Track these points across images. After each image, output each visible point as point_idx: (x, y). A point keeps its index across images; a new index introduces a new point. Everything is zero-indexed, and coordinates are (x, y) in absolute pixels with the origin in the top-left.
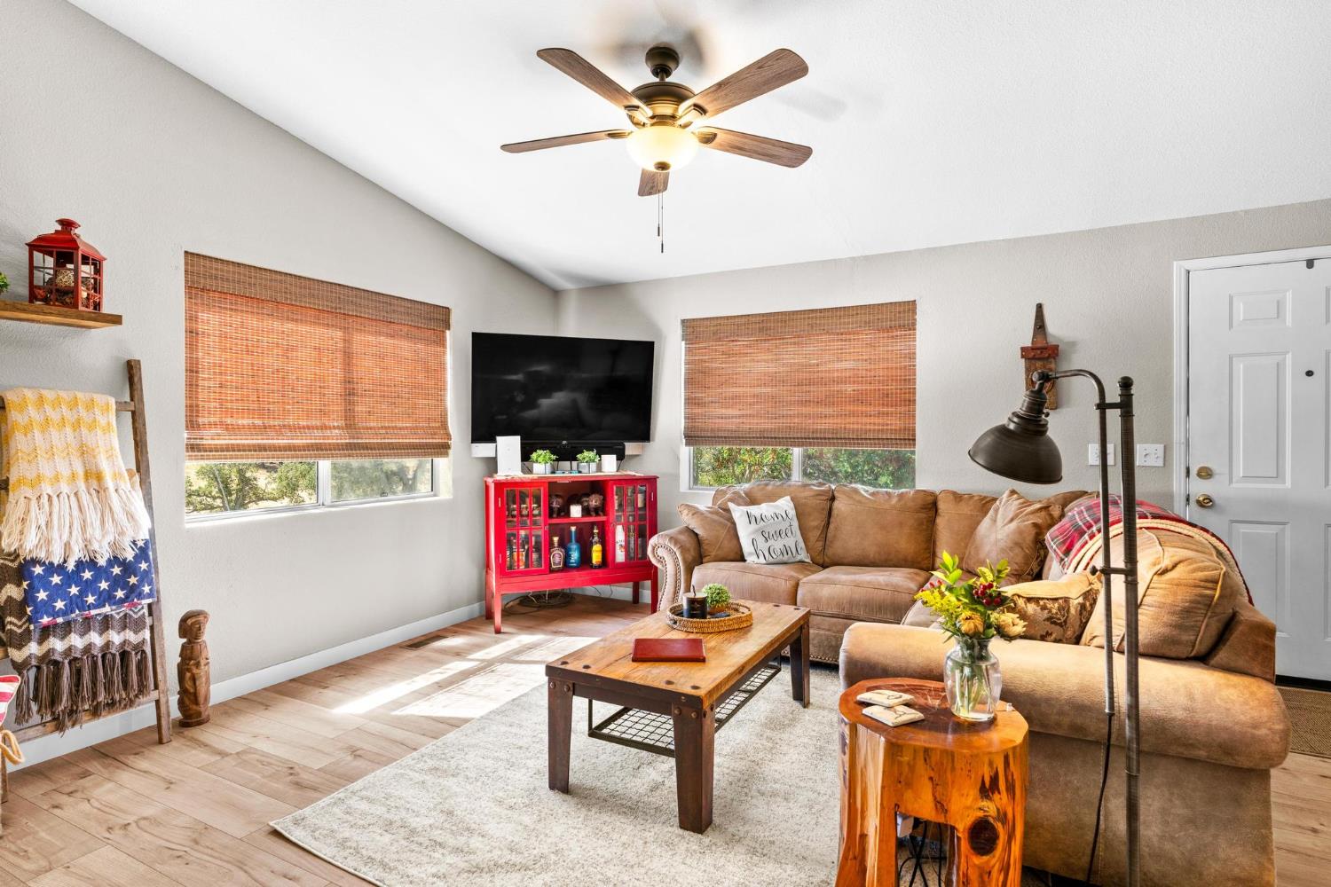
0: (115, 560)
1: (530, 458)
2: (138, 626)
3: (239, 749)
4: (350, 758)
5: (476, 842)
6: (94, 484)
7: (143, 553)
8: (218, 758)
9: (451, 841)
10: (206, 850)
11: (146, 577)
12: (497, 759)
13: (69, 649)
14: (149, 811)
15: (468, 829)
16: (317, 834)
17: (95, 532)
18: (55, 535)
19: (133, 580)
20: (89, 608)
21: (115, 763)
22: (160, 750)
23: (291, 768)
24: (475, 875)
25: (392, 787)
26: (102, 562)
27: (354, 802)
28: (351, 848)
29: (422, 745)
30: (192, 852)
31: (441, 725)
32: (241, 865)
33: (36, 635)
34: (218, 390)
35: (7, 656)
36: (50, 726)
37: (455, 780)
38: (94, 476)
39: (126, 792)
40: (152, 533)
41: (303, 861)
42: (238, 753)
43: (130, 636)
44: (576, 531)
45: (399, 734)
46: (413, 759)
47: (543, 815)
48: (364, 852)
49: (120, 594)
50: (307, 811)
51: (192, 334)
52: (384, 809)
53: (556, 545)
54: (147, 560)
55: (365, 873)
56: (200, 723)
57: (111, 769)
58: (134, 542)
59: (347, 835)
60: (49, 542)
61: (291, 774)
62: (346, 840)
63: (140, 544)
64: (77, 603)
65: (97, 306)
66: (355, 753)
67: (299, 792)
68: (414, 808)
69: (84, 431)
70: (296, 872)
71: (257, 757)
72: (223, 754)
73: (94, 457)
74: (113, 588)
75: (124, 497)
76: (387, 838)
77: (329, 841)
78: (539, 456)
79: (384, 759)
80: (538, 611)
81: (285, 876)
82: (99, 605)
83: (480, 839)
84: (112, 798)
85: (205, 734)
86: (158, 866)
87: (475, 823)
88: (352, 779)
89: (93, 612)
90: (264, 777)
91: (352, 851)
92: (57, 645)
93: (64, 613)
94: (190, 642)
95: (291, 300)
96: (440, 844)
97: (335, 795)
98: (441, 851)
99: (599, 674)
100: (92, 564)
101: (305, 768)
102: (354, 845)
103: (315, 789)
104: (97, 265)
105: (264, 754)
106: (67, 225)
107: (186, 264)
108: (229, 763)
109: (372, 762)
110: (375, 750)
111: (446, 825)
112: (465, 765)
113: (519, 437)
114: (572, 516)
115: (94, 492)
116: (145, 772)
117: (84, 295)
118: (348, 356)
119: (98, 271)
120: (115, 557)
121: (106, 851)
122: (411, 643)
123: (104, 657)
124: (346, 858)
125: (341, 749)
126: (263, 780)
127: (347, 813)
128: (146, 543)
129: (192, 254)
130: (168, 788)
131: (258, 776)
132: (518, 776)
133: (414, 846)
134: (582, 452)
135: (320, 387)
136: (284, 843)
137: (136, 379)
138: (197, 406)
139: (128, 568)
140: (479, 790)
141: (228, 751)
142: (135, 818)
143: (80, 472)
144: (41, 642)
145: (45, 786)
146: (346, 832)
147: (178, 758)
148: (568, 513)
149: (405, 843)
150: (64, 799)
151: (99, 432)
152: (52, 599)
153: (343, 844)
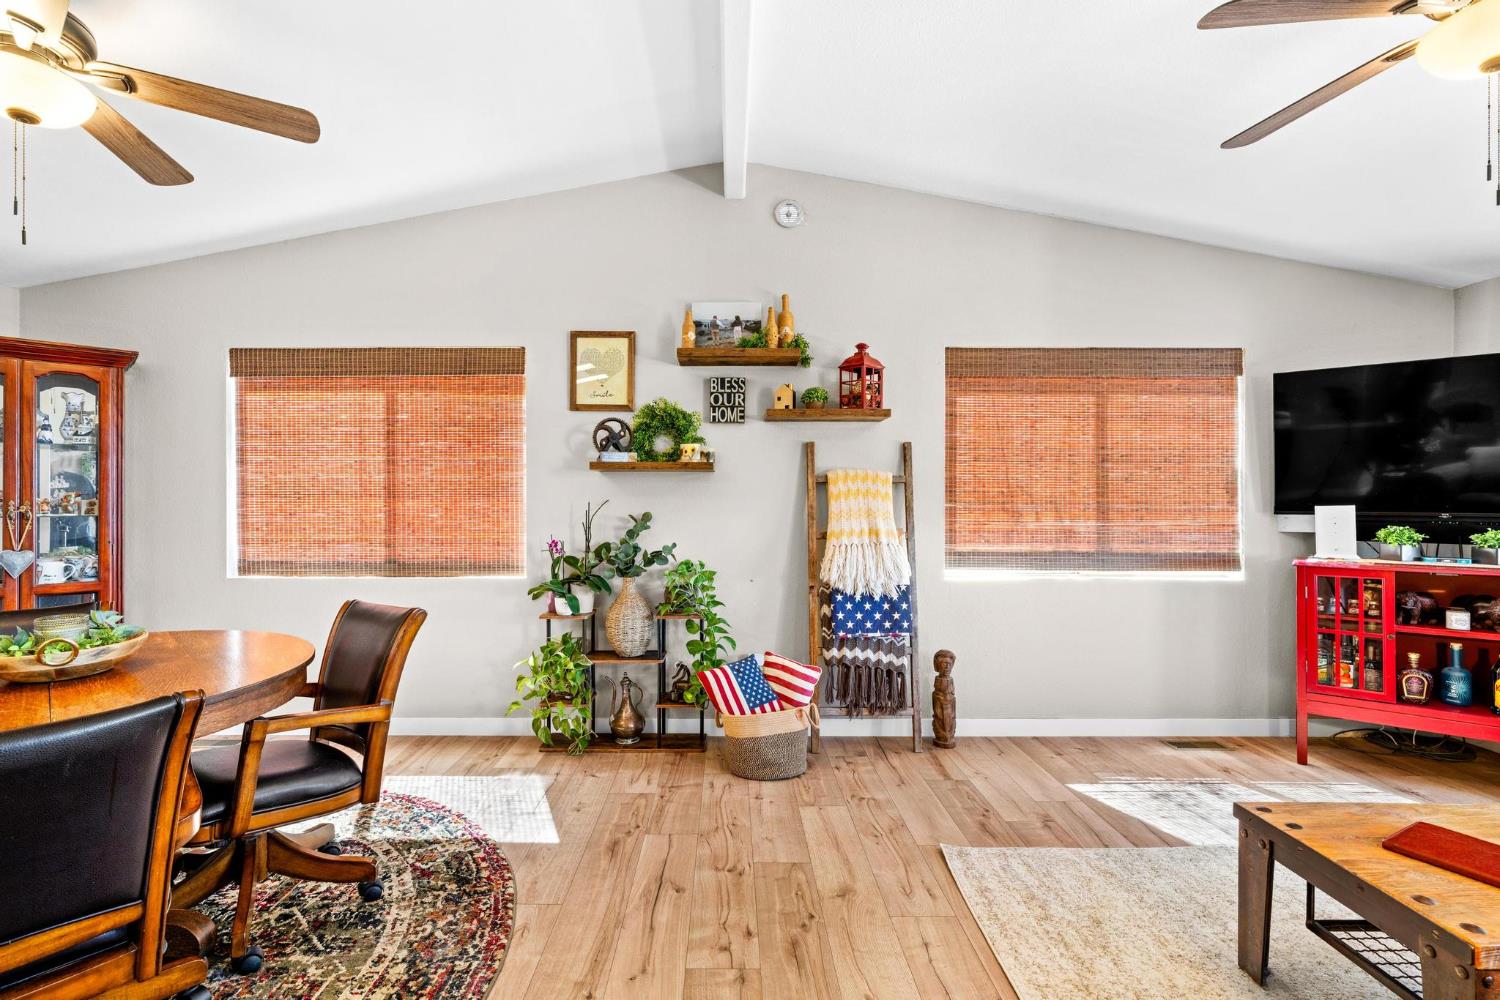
0: (885, 598)
1: (1375, 536)
2: (900, 652)
3: (961, 778)
4: (1039, 824)
5: (1104, 965)
6: (874, 537)
7: (906, 594)
8: (942, 778)
9: (1078, 949)
10: (894, 842)
11: (906, 615)
12: (1191, 899)
13: (855, 658)
14: (880, 796)
15: (1104, 948)
16: (969, 872)
17: (871, 575)
18: (847, 574)
19: (896, 616)
20: (868, 631)
21: (883, 756)
22: (911, 756)
23: (987, 811)
24: (1080, 993)
25: (1058, 868)
26: (877, 598)
27: (1015, 863)
28: (986, 898)
29: (1117, 846)
30: (885, 839)
31: (1152, 836)
32: (906, 864)
33: (837, 643)
34: (972, 463)
35: (822, 654)
36: (844, 711)
37: (1126, 895)
38: (874, 532)
39: (875, 777)
40: (912, 579)
41: (947, 887)
42: (957, 781)
43: (892, 658)
44: (1461, 651)
45: (1100, 824)
46: (1097, 854)
47: (1207, 988)
48: (995, 909)
49: (887, 625)
50: (974, 851)
51: (951, 417)
52: (1037, 883)
53: (1414, 666)
54: (907, 602)
55: (984, 926)
56: (946, 747)
57: (878, 757)
58: (899, 586)
59: (991, 886)
60: (844, 578)
61: (984, 815)
62: (987, 889)
63: (903, 588)
64: (860, 625)
65: (879, 404)
66: (1047, 821)
67: (979, 832)
68: (1067, 898)
69: (871, 499)
70: (937, 892)
71: (968, 789)
72: (947, 777)
73: (875, 518)
74: (883, 619)
75: (893, 551)
76: (1022, 909)
77: (975, 883)
78: (1390, 534)
79: (1070, 840)
80: (1394, 754)
81: (928, 891)
82: (874, 630)
83: (1111, 965)
84: (866, 777)
85: (944, 756)
86: (862, 836)
87: (1117, 947)
88: (1028, 843)
89: (870, 635)
90: (964, 808)
91: (986, 901)
92: (848, 654)
93: (853, 631)
94: (940, 676)
95: (1039, 373)
96: (1066, 945)
97: (1004, 849)
98: (1063, 950)
99: (1304, 841)
100: (871, 598)
101: (997, 815)
102: (992, 898)
103: (994, 836)
104: (879, 372)
105: (975, 790)
106: (861, 347)
107: (947, 358)
108: (949, 785)
109: (1057, 838)
110: (1067, 828)
111: (1085, 931)
112: (1149, 886)
113: (1354, 507)
114: (1448, 626)
115: (873, 545)
116: (894, 768)
117: (868, 397)
118: (1101, 420)
119: (880, 378)
120: (886, 596)
121: (843, 810)
122: (1178, 740)
123: (876, 669)
124: (977, 904)
125: (1037, 814)
126: (961, 810)
127: (1003, 869)
128: (908, 587)
129: (952, 349)
130: (899, 785)
131: (959, 805)
132: (1207, 931)
133: (1039, 930)
134: (1483, 531)
135: (1070, 455)
136: (942, 863)
137: (908, 457)
138: (955, 477)
139: (895, 607)
140: (1146, 918)
141: (953, 777)
142: (869, 796)
143: (866, 530)
144: (839, 649)
145: (839, 752)
146: (992, 884)
147: (919, 766)
148: (1442, 622)
149: (1034, 923)
150: (843, 765)
151: (880, 499)
152: (846, 620)
153: (983, 891)
